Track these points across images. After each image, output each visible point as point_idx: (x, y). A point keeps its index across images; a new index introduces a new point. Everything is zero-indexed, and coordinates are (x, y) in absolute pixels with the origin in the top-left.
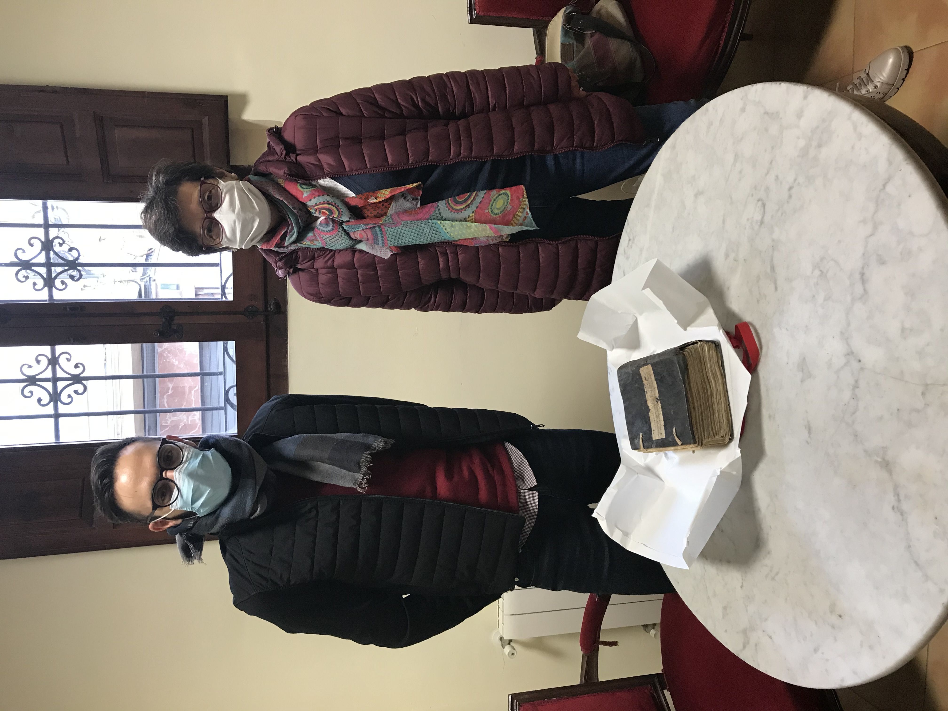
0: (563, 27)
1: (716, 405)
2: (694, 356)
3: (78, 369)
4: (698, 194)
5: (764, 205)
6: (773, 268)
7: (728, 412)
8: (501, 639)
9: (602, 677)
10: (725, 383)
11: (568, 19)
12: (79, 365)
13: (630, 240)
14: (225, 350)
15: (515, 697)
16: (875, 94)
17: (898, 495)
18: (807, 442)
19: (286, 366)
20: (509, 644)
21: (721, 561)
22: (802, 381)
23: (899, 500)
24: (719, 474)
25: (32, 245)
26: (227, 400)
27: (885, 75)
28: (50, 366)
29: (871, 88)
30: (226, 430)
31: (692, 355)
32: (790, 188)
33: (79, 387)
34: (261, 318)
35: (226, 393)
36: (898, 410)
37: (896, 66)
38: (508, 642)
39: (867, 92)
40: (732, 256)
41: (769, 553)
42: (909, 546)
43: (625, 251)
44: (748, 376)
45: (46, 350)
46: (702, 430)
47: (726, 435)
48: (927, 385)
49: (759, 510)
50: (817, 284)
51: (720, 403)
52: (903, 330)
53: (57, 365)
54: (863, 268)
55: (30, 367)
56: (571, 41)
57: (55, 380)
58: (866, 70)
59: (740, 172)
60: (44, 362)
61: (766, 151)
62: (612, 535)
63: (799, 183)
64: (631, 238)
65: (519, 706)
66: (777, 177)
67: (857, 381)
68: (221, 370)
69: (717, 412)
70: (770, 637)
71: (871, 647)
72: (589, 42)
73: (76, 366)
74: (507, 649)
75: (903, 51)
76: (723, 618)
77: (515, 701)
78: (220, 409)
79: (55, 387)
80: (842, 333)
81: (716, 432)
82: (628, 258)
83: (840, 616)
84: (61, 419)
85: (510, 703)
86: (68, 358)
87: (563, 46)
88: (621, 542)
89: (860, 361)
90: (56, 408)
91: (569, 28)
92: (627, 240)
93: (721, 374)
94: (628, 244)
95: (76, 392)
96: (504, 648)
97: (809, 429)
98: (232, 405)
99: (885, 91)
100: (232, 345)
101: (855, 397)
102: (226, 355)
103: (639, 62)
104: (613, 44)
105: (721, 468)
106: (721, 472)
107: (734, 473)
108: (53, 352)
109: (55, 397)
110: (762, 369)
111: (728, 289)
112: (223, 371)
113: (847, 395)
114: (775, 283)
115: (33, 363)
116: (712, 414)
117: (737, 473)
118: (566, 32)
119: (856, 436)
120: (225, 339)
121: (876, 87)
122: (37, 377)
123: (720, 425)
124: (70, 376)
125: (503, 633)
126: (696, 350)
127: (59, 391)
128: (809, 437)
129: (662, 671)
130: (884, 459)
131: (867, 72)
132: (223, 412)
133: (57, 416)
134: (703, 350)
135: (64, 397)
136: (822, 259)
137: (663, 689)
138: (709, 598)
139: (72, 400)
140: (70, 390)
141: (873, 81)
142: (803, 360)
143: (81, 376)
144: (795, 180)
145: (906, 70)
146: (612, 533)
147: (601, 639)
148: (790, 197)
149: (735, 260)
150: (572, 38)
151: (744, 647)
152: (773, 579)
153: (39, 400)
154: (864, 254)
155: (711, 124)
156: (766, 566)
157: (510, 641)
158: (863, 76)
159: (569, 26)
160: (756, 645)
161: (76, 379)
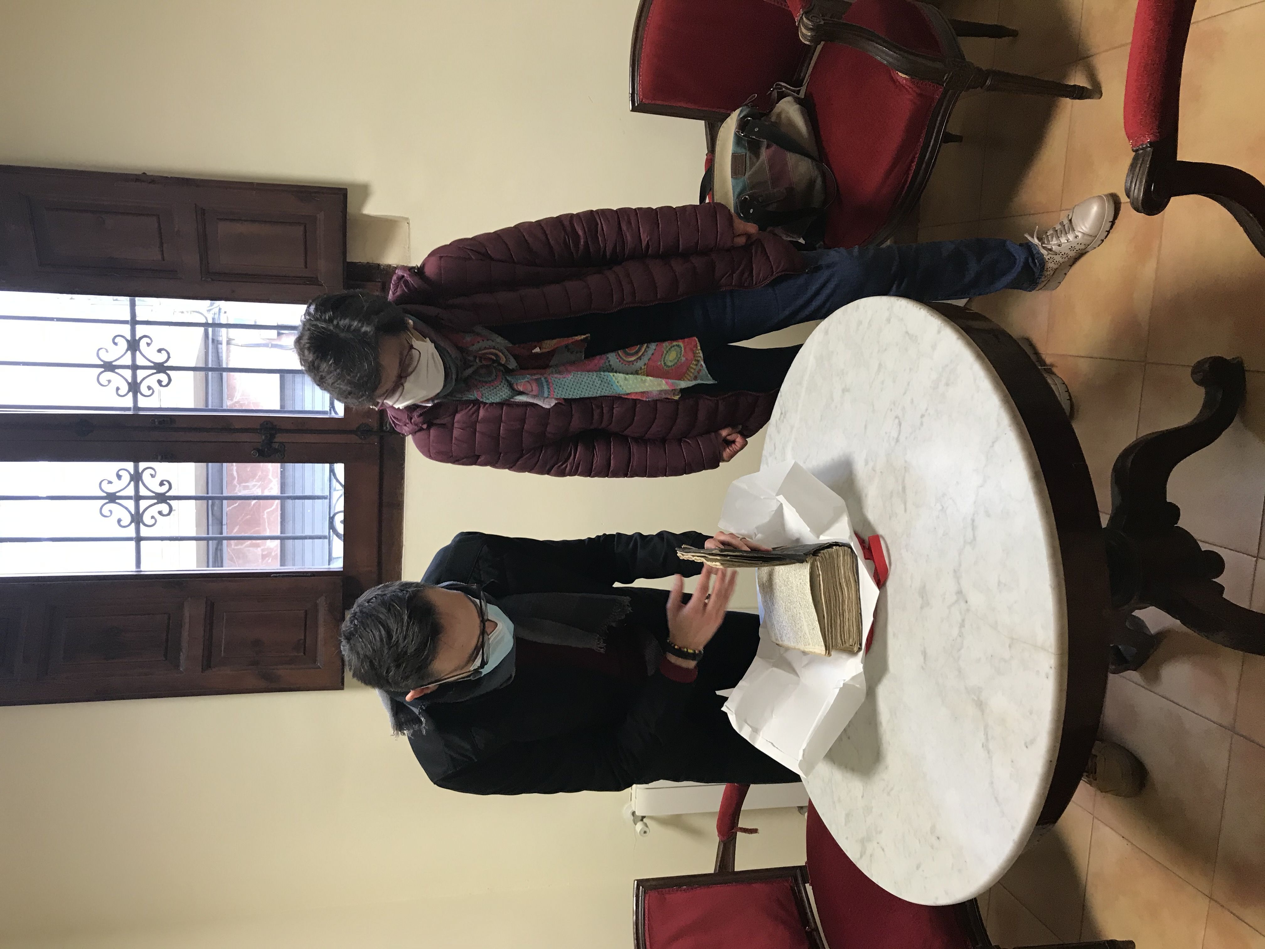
0: (735, 134)
1: (847, 613)
2: (828, 561)
3: (163, 486)
4: (845, 390)
5: (900, 424)
6: (904, 489)
7: (859, 620)
8: (633, 813)
9: (739, 866)
10: (858, 591)
11: (743, 125)
12: (165, 482)
13: (782, 413)
14: (332, 471)
15: (640, 883)
16: (1075, 245)
17: (987, 735)
18: (923, 668)
19: (402, 495)
20: (642, 820)
21: (846, 767)
22: (922, 608)
23: (987, 740)
24: (842, 686)
25: (116, 344)
26: (332, 526)
27: (1087, 226)
28: (132, 483)
29: (1071, 237)
30: (329, 564)
31: (826, 560)
32: (922, 416)
33: (164, 508)
34: (375, 440)
35: (331, 519)
36: (992, 656)
37: (1101, 216)
38: (640, 818)
39: (1068, 241)
40: (871, 464)
41: (886, 768)
42: (992, 783)
43: (776, 424)
44: (876, 591)
45: (130, 466)
46: (830, 638)
47: (855, 644)
48: (1012, 639)
49: (881, 723)
50: (938, 517)
51: (851, 610)
52: (999, 583)
53: (140, 482)
54: (974, 514)
55: (110, 482)
56: (742, 151)
57: (138, 498)
58: (1069, 215)
59: (883, 383)
60: (126, 477)
61: (905, 370)
62: (741, 730)
63: (929, 414)
64: (783, 412)
65: (645, 893)
66: (912, 400)
67: (963, 620)
68: (327, 493)
69: (847, 620)
70: (883, 850)
71: (960, 871)
72: (764, 154)
73: (162, 484)
74: (639, 826)
75: (1108, 201)
76: (846, 825)
77: (641, 887)
78: (324, 537)
79: (137, 506)
80: (955, 571)
81: (845, 640)
82: (779, 432)
83: (938, 838)
84: (143, 543)
85: (635, 889)
86: (152, 473)
87: (735, 157)
88: (750, 739)
89: (966, 602)
90: (138, 530)
91: (743, 136)
92: (780, 413)
93: (855, 581)
94: (780, 417)
95: (160, 513)
96: (636, 824)
97: (924, 654)
98: (338, 535)
99: (1088, 242)
100: (340, 468)
101: (961, 635)
102: (332, 477)
103: (819, 181)
104: (792, 158)
105: (844, 680)
106: (844, 684)
107: (858, 686)
108: (136, 468)
109: (137, 518)
110: (891, 584)
111: (866, 496)
112: (328, 495)
113: (955, 632)
114: (905, 504)
115: (114, 479)
116: (842, 622)
117: (861, 685)
118: (738, 141)
119: (960, 672)
120: (331, 460)
121: (1076, 237)
122: (117, 494)
123: (849, 634)
124: (154, 495)
125: (635, 808)
126: (831, 555)
127: (141, 512)
128: (924, 663)
129: (806, 863)
130: (978, 699)
131: (1070, 218)
132: (326, 541)
133: (139, 539)
134: (838, 556)
135: (147, 519)
136: (944, 495)
137: (804, 883)
138: (834, 803)
139: (156, 521)
140: (154, 511)
141: (1074, 230)
142: (924, 587)
143: (167, 494)
144: (927, 410)
145: (1110, 222)
146: (741, 728)
147: (740, 825)
148: (922, 424)
149: (874, 470)
150: (745, 149)
151: (861, 856)
152: (889, 794)
153: (119, 521)
154: (975, 503)
155: (860, 323)
156: (884, 780)
157: (643, 817)
158: (1066, 222)
159: (742, 133)
160: (871, 856)
161: (162, 498)
